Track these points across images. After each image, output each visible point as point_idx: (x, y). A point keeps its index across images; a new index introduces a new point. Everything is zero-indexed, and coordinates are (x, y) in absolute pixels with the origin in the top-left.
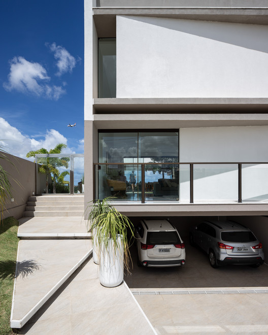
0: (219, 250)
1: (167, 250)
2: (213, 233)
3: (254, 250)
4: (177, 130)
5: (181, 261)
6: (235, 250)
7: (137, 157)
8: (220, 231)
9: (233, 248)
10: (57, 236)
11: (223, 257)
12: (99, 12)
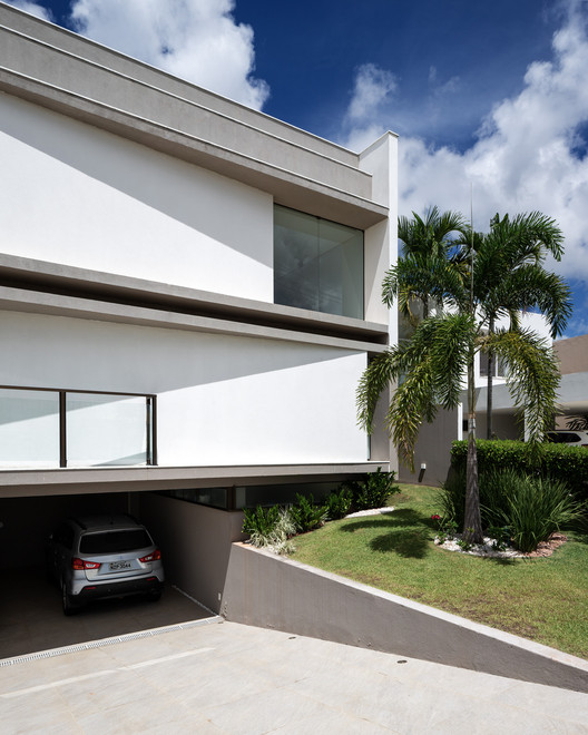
0: (73, 574)
3: (143, 566)
6: (105, 569)
8: (80, 535)
9: (99, 566)
11: (78, 588)
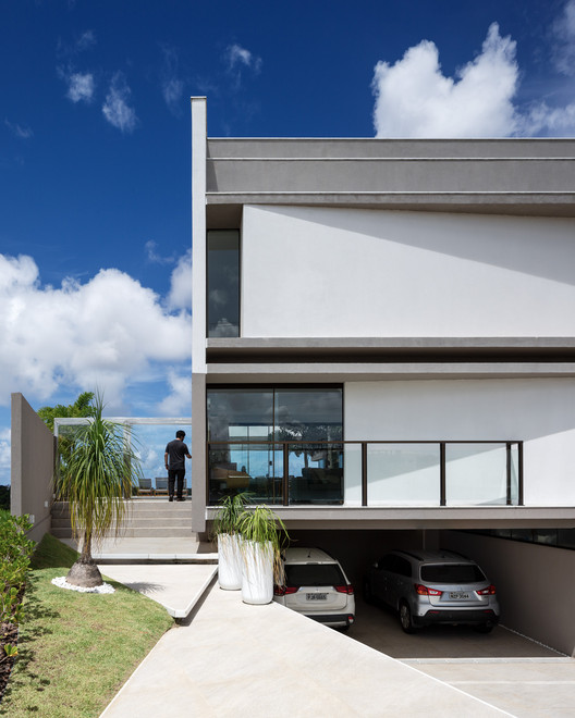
0: (417, 598)
1: (322, 597)
2: (407, 570)
3: (480, 598)
4: (340, 386)
5: (347, 617)
6: (445, 596)
7: (273, 425)
8: (419, 565)
9: (441, 593)
10: (146, 558)
11: (423, 611)
12: (215, 201)
